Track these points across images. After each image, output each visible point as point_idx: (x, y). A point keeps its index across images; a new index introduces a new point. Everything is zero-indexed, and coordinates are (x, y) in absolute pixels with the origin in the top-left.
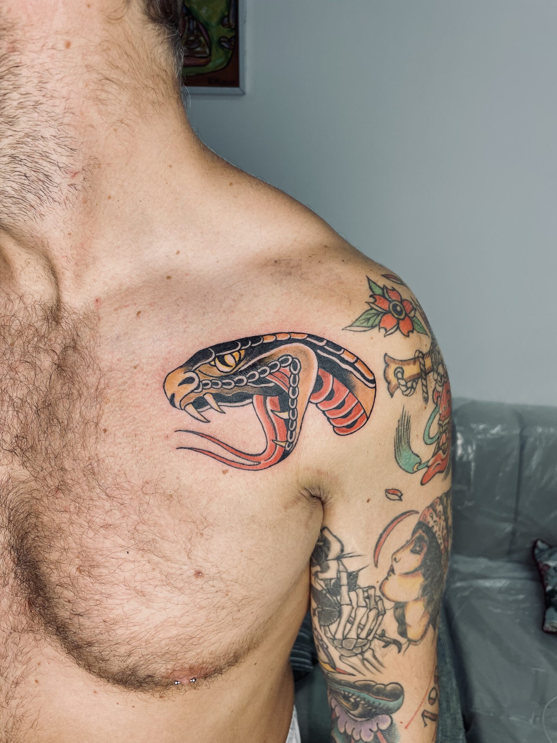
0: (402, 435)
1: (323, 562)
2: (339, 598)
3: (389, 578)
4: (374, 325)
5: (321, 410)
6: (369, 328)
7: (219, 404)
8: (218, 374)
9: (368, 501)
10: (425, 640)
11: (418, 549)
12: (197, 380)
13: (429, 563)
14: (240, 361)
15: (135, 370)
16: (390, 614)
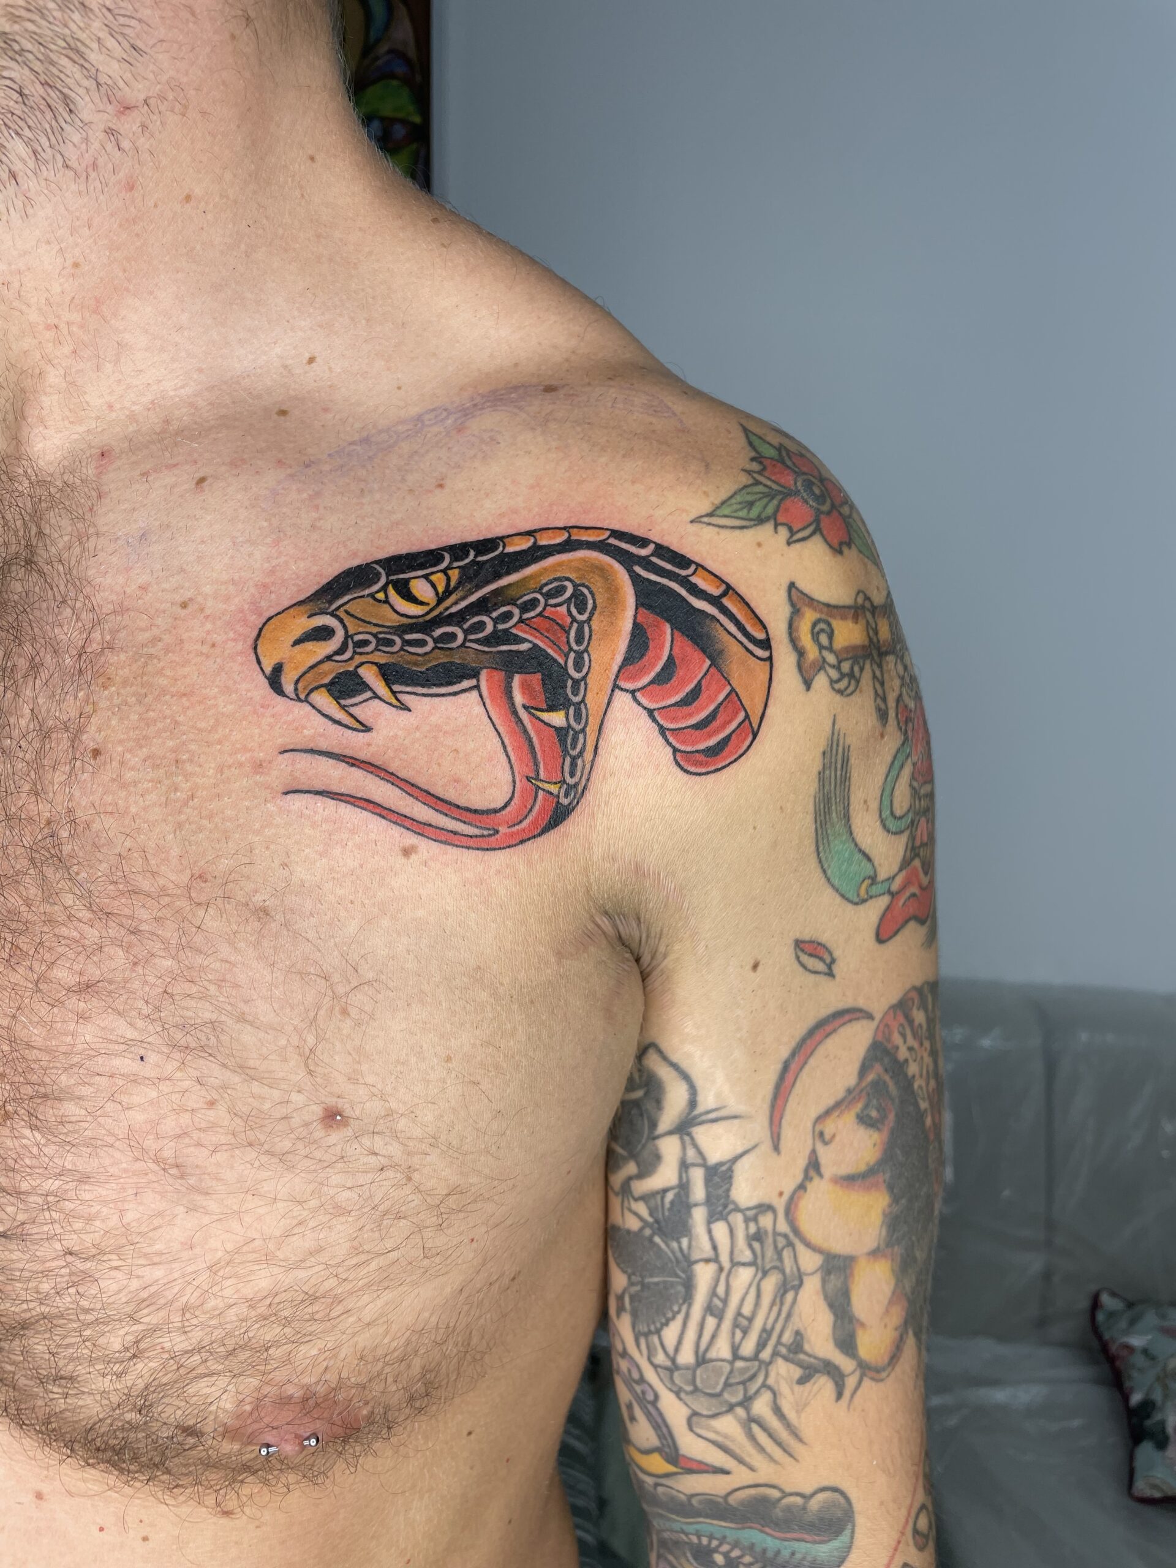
0: (833, 795)
1: (644, 1146)
2: (685, 1242)
3: (809, 1186)
4: (763, 516)
5: (645, 708)
6: (752, 523)
7: (396, 688)
8: (395, 620)
9: (755, 967)
10: (898, 1369)
11: (874, 1114)
12: (340, 634)
13: (901, 1158)
14: (448, 592)
15: (183, 613)
16: (812, 1286)
